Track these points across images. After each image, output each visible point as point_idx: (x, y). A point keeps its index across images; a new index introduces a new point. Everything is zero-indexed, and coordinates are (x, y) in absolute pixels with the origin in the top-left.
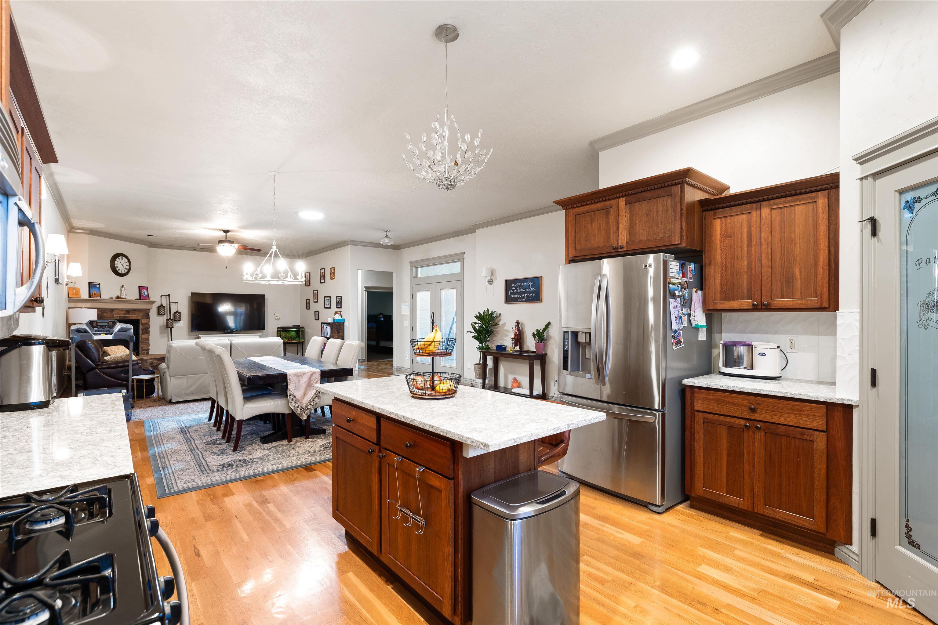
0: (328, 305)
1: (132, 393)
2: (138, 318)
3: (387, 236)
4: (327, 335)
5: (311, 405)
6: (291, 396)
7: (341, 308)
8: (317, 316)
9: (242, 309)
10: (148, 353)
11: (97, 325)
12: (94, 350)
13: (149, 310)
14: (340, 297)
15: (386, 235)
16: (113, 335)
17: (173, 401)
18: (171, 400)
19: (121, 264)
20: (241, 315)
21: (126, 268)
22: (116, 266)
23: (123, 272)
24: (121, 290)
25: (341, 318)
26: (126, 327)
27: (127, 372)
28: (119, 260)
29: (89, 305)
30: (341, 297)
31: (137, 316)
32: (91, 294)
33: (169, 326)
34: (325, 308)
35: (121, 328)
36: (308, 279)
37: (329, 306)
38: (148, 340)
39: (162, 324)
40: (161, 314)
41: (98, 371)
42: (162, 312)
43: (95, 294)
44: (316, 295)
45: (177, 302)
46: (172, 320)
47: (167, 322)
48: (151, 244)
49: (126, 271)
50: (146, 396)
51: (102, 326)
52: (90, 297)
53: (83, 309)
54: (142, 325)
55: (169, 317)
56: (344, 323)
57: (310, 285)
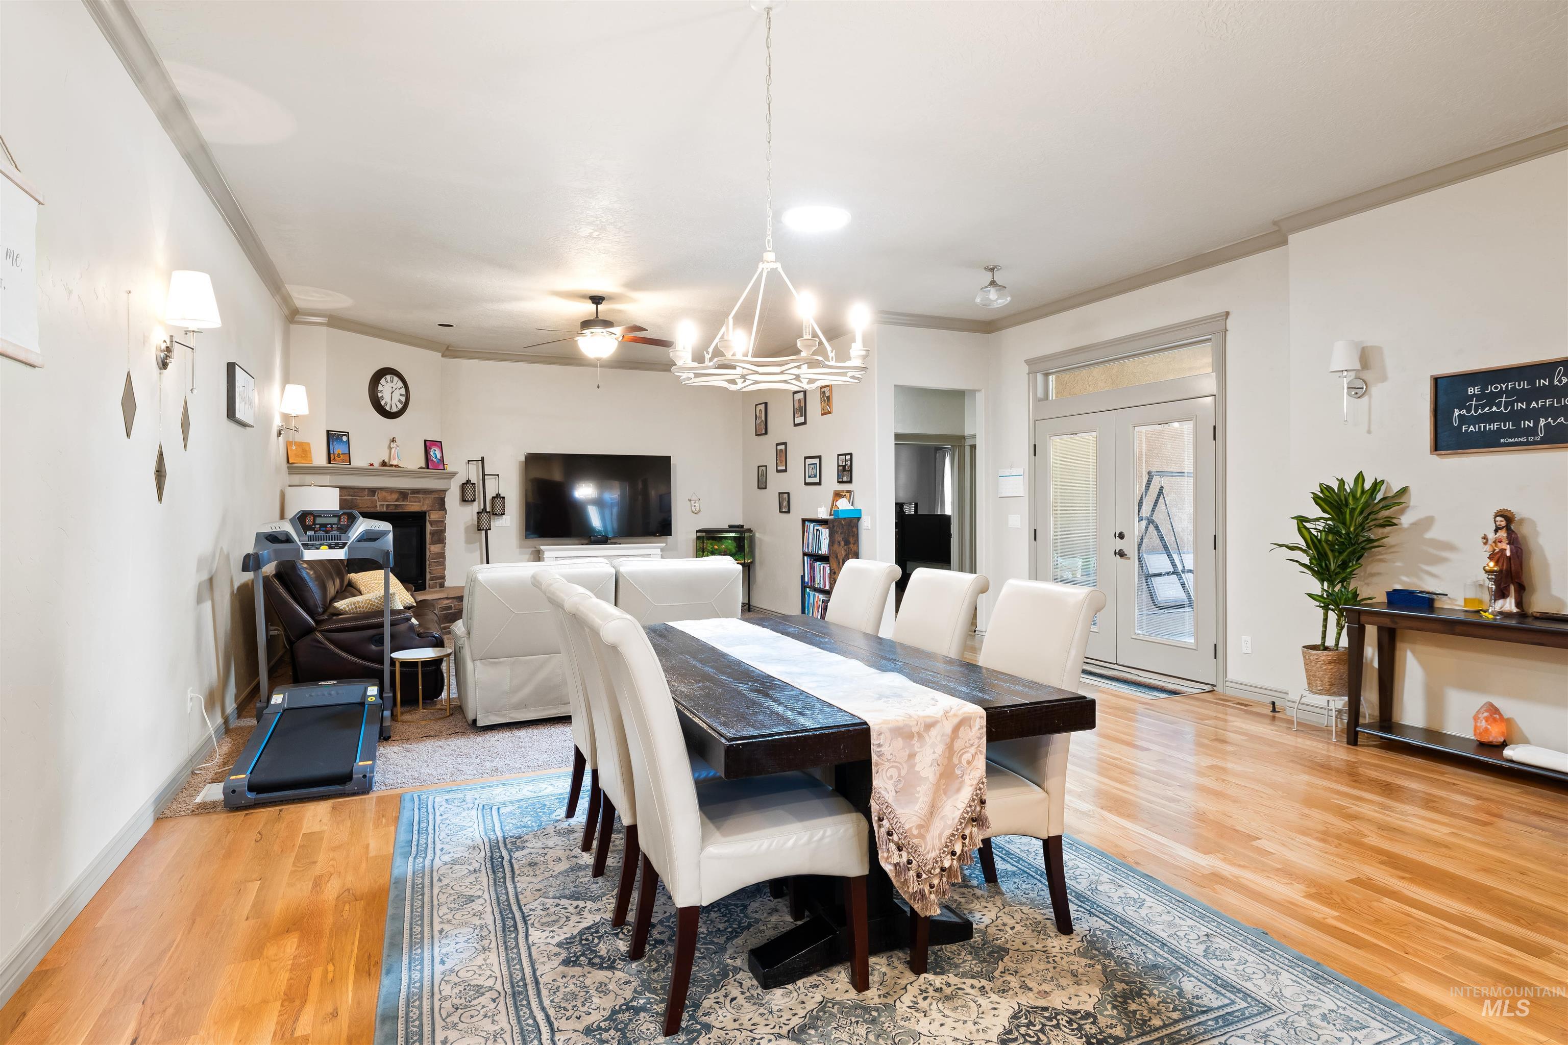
0: (815, 476)
1: (391, 695)
2: (424, 509)
3: (993, 283)
4: (819, 548)
5: (953, 853)
6: (885, 822)
7: (850, 481)
8: (785, 503)
9: (613, 494)
10: (442, 585)
11: (314, 524)
12: (313, 585)
13: (445, 491)
14: (848, 457)
15: (990, 279)
16: (346, 547)
17: (480, 723)
18: (475, 721)
19: (390, 392)
20: (612, 505)
21: (400, 401)
22: (380, 395)
23: (394, 410)
24: (390, 448)
25: (852, 508)
26: (377, 528)
27: (380, 641)
28: (387, 382)
29: (326, 479)
30: (851, 454)
31: (421, 504)
32: (332, 456)
33: (481, 527)
34: (806, 484)
35: (367, 532)
36: (763, 418)
37: (816, 480)
38: (442, 556)
39: (470, 523)
40: (468, 501)
41: (319, 636)
42: (469, 497)
43: (339, 456)
44: (782, 453)
45: (498, 475)
46: (487, 512)
47: (478, 518)
48: (447, 348)
49: (400, 406)
50: (423, 699)
51: (325, 525)
52: (329, 462)
53: (313, 488)
54: (431, 523)
55: (482, 507)
56: (859, 519)
57: (766, 433)
